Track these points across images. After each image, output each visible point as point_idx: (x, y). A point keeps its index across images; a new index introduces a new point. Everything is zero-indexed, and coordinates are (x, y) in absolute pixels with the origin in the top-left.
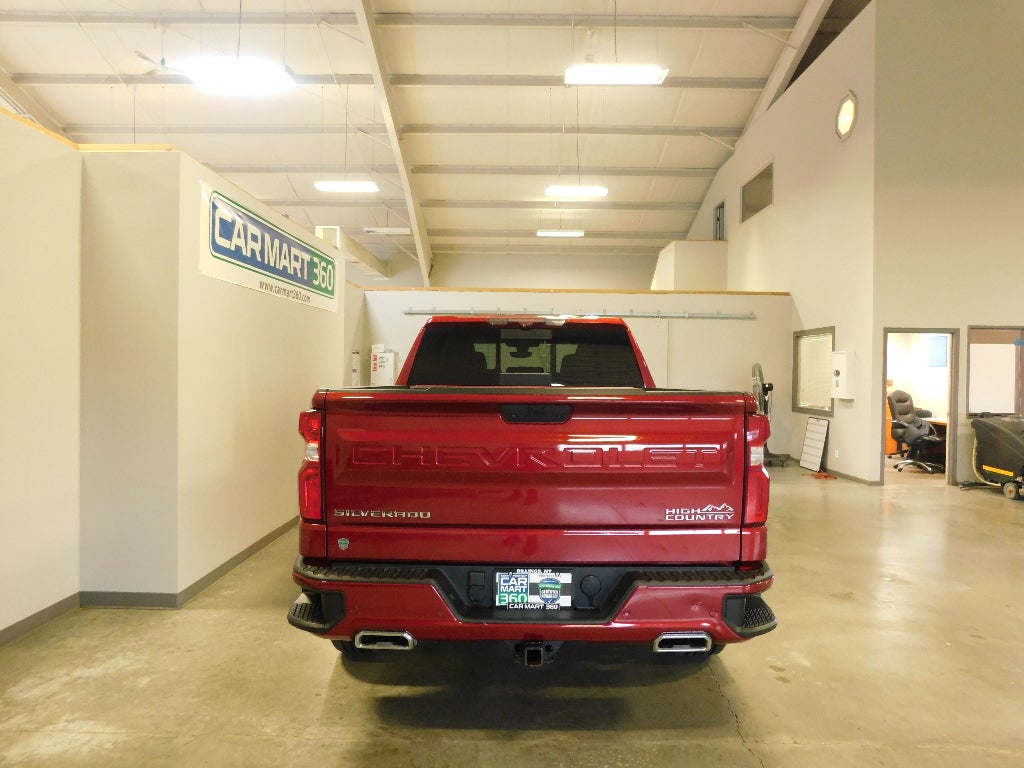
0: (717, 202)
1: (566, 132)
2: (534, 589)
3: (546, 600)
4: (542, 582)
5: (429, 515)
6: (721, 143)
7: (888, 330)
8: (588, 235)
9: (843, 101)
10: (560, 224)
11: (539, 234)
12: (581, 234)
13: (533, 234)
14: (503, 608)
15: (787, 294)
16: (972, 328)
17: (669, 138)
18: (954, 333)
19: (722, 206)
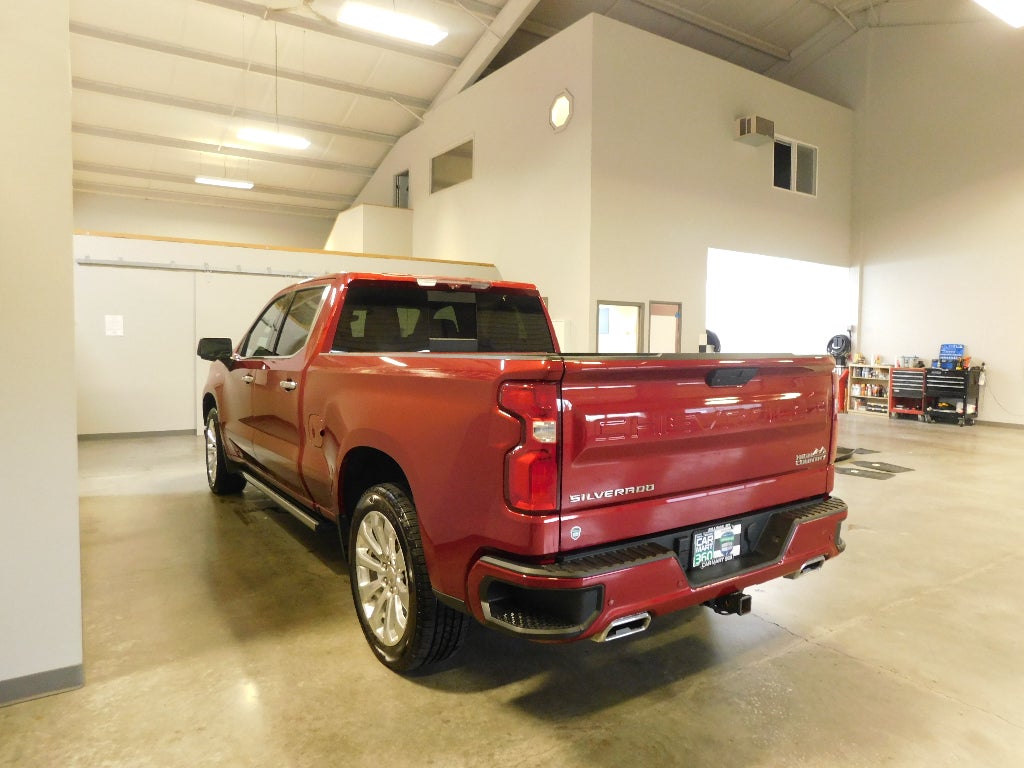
0: (402, 170)
1: (251, 69)
2: (717, 544)
3: (724, 553)
4: (723, 537)
5: (653, 486)
6: (407, 112)
7: (600, 302)
8: (257, 188)
9: (559, 95)
10: (225, 173)
11: (199, 180)
12: (250, 186)
13: (190, 180)
14: (698, 568)
15: (492, 266)
16: (652, 303)
17: (357, 96)
18: (640, 306)
19: (406, 174)
